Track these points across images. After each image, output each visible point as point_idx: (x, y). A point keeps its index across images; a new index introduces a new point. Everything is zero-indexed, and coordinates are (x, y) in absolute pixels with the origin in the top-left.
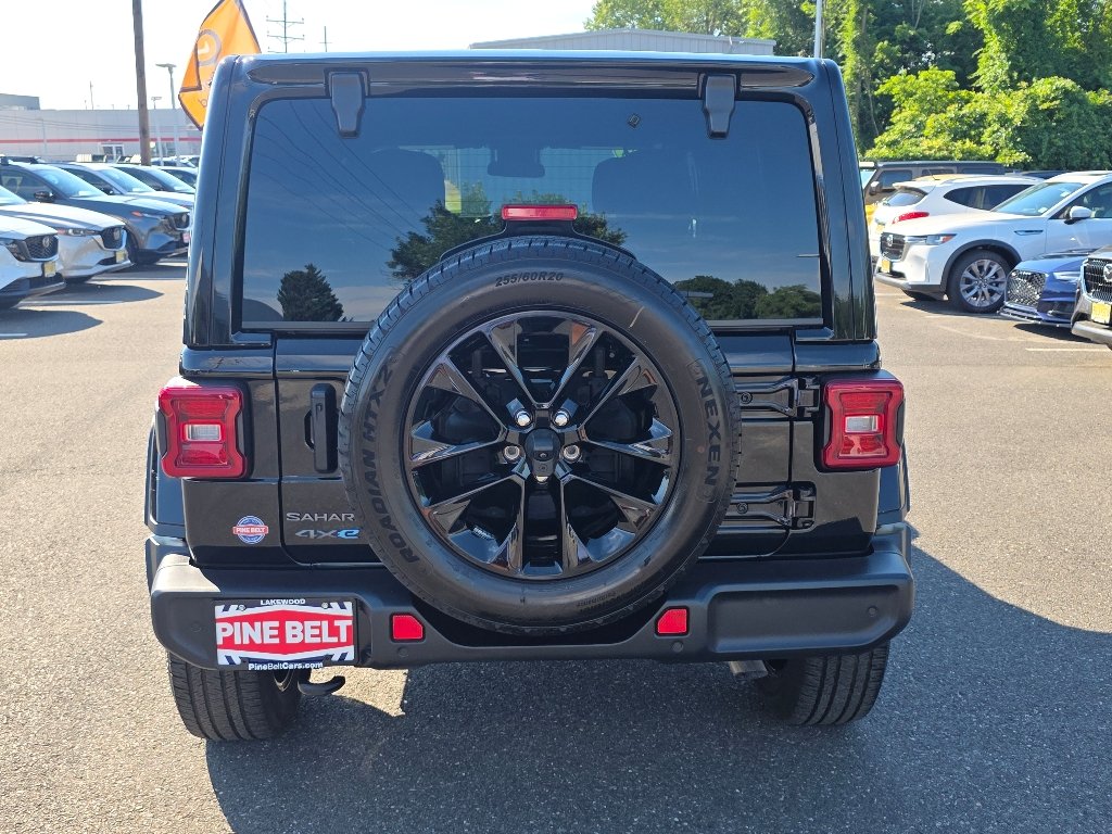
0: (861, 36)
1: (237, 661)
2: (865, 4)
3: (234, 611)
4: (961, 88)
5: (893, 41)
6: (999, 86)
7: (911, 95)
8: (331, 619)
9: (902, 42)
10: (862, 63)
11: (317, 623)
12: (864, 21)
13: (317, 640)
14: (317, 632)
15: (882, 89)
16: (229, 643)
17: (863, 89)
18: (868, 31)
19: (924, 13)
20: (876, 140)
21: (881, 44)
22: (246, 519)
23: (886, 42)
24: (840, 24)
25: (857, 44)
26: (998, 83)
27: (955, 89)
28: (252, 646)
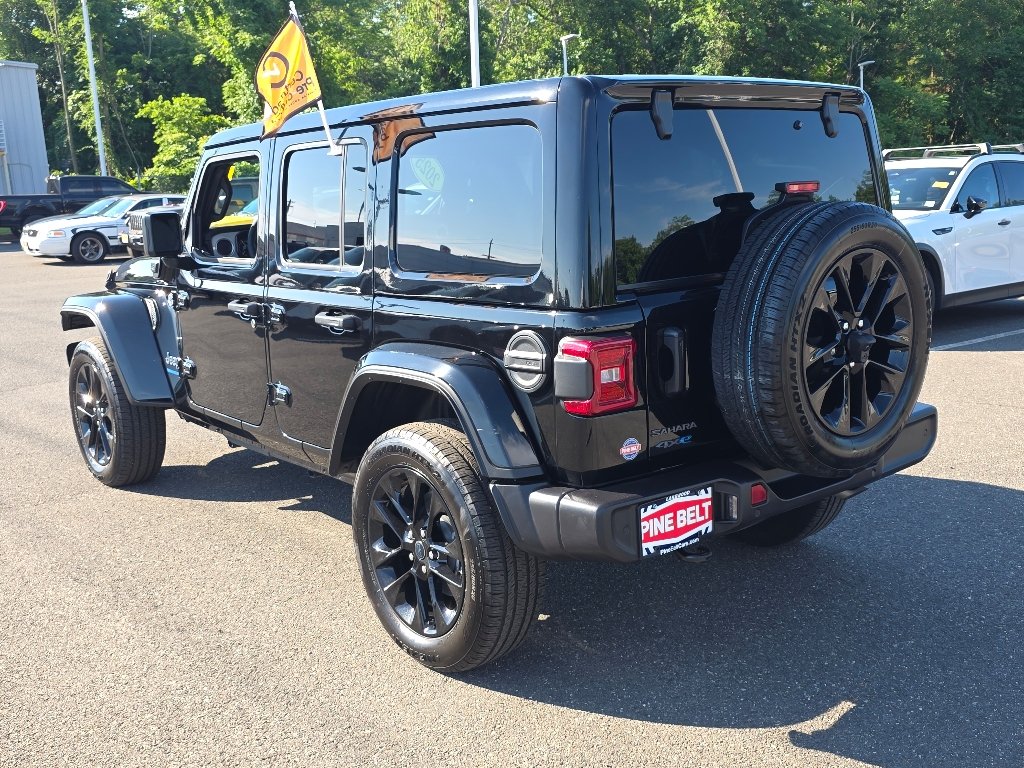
0: (101, 62)
1: (652, 551)
2: (100, 34)
3: (650, 511)
4: (213, 113)
5: (131, 69)
6: (253, 112)
7: (170, 119)
8: (700, 502)
9: (141, 70)
10: (105, 87)
11: (693, 508)
12: (101, 50)
13: (694, 521)
14: (693, 515)
15: (141, 113)
16: (648, 539)
17: (111, 113)
18: (107, 58)
19: (154, 45)
20: (155, 160)
21: (120, 71)
22: (628, 441)
23: (124, 70)
24: (77, 51)
25: (99, 71)
26: (252, 109)
27: (206, 114)
28: (661, 536)
